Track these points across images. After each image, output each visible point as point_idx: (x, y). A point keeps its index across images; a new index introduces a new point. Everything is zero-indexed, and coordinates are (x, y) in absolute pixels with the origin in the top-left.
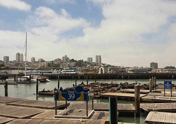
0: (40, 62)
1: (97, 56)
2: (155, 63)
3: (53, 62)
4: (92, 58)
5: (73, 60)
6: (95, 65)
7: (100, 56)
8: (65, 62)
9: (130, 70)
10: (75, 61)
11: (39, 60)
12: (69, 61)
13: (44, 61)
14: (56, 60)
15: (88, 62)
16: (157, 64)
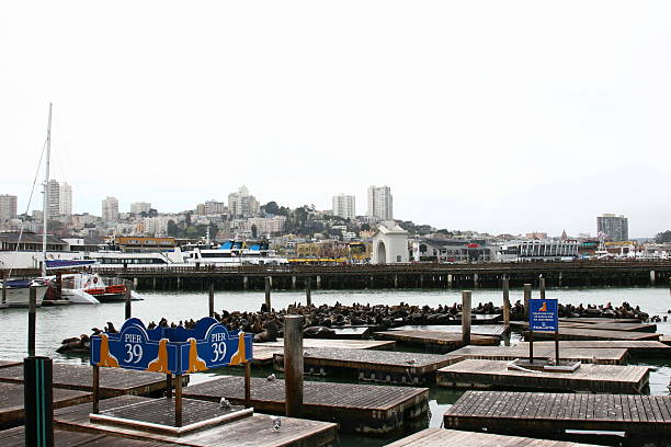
0: (139, 218)
1: (374, 191)
2: (617, 219)
3: (188, 215)
4: (351, 200)
5: (272, 208)
6: (366, 227)
7: (388, 190)
8: (241, 216)
9: (505, 248)
10: (283, 212)
11: (133, 206)
12: (259, 211)
13: (153, 213)
14: (203, 209)
15: (336, 214)
16: (624, 221)
